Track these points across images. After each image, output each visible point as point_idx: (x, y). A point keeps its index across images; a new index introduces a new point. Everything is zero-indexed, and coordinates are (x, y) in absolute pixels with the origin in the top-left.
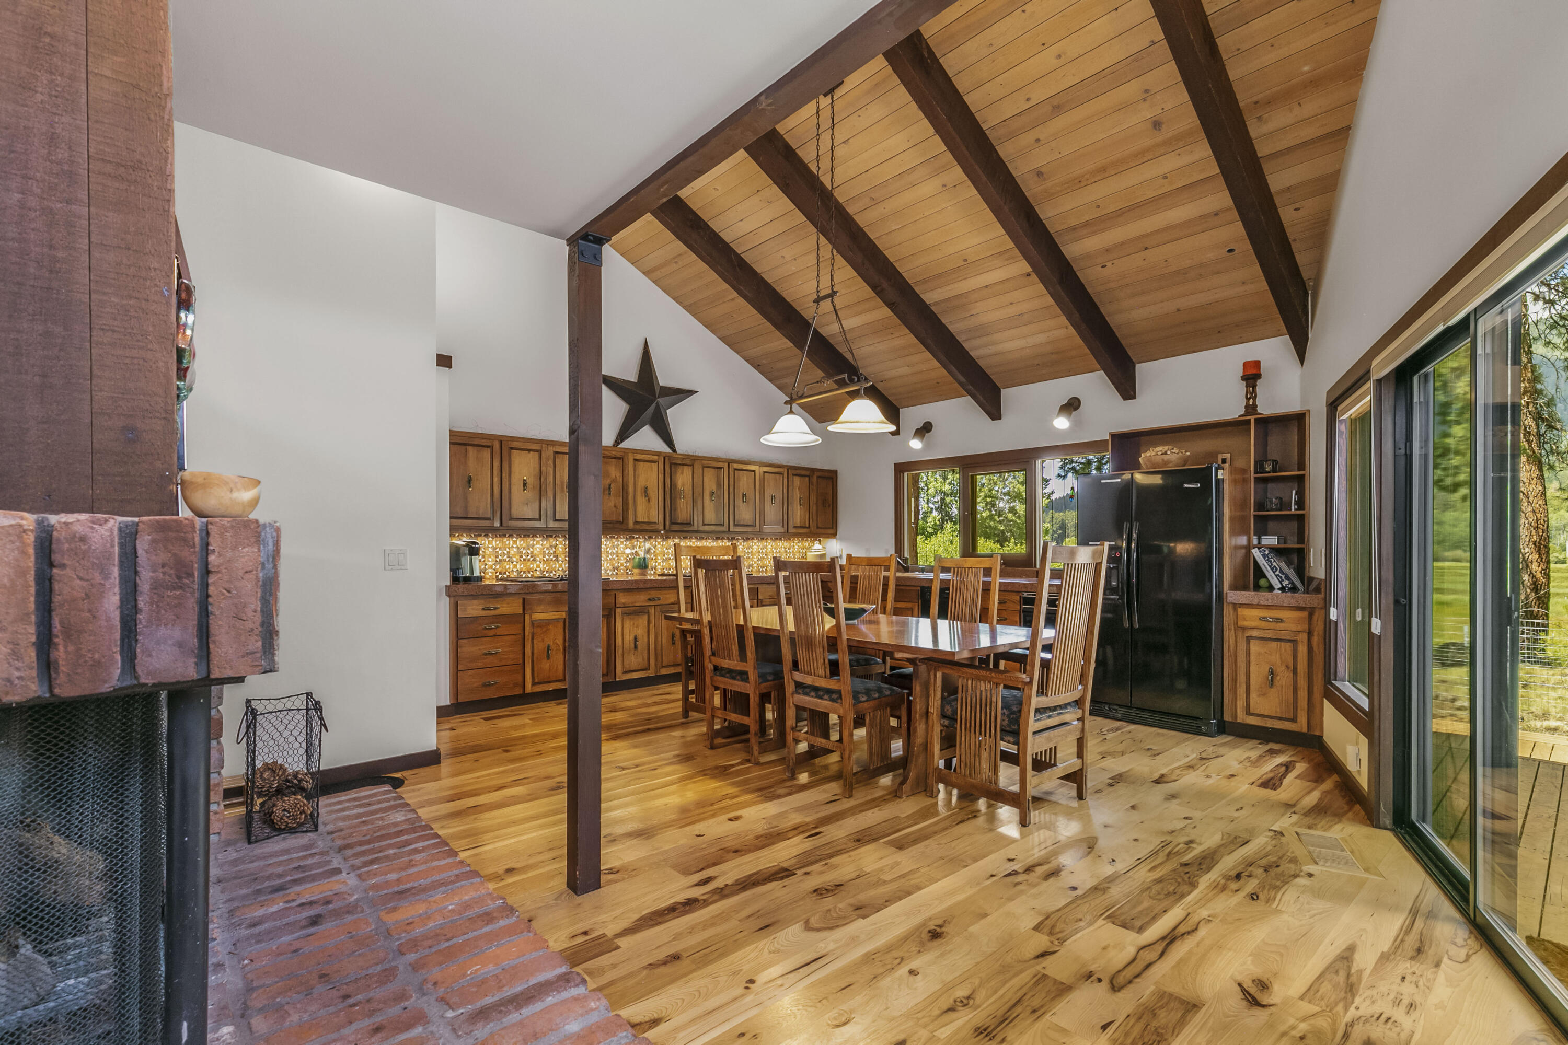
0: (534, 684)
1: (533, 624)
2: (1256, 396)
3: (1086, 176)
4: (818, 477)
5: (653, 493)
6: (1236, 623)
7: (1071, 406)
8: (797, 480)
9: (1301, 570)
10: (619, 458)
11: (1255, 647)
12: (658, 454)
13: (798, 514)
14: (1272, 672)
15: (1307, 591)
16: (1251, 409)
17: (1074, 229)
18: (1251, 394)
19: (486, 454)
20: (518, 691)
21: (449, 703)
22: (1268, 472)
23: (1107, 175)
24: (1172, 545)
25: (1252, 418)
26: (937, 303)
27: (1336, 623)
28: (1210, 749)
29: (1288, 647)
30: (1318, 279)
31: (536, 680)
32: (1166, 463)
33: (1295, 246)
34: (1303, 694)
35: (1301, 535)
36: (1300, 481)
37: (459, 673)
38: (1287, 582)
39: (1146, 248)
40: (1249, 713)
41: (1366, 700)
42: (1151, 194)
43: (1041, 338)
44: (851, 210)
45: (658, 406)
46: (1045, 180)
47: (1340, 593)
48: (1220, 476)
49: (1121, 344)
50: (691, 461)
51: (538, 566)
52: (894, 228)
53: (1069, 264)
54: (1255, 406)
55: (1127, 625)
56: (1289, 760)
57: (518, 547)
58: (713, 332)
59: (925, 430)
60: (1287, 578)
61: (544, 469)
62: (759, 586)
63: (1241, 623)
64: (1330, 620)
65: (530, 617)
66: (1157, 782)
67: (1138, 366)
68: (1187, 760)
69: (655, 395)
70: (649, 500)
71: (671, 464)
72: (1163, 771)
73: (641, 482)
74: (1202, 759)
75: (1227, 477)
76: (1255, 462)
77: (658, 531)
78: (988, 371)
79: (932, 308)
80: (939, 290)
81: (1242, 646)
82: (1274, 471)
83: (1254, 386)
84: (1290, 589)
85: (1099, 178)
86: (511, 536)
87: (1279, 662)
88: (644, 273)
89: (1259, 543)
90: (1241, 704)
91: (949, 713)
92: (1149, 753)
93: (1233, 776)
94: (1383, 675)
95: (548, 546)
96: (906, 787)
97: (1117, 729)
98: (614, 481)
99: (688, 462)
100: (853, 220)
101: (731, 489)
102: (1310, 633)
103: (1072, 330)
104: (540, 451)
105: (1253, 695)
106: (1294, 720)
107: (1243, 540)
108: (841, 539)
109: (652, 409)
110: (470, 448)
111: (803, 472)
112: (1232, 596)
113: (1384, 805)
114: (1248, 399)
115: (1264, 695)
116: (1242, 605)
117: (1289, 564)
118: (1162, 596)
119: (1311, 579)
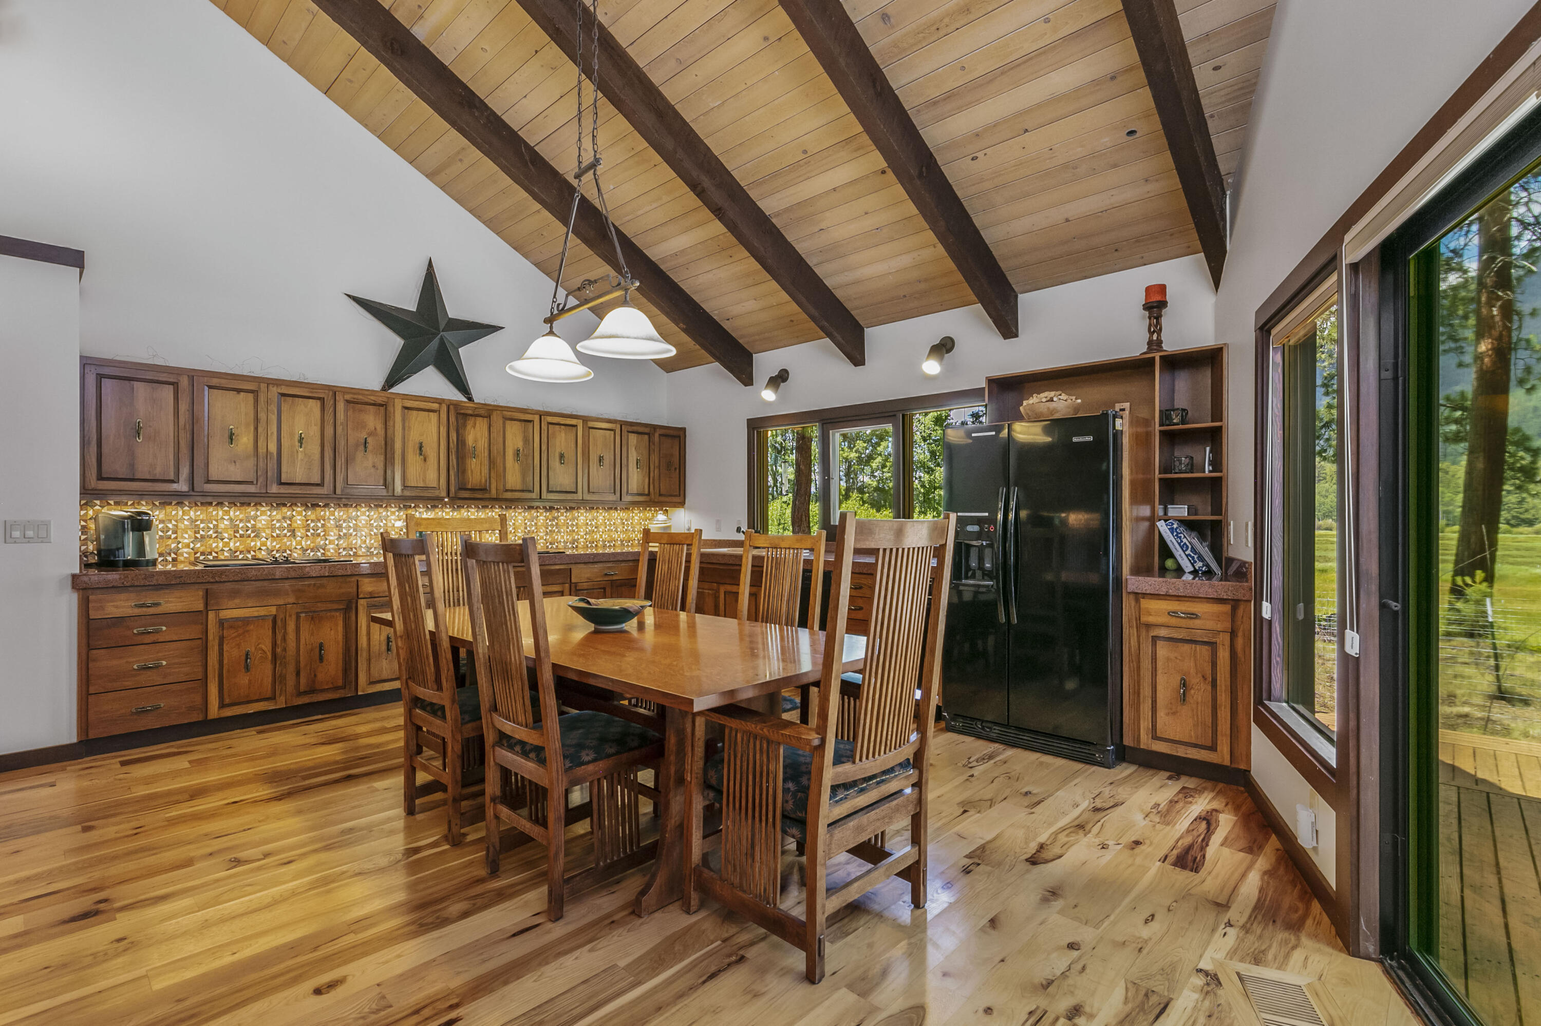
0: (222, 706)
1: (221, 623)
2: (1161, 329)
3: (946, 20)
4: (660, 435)
5: (431, 451)
6: (1138, 619)
7: (944, 347)
8: (633, 438)
9: (1217, 549)
10: (382, 405)
11: (1163, 651)
12: (440, 401)
13: (635, 479)
14: (1184, 684)
15: (1225, 578)
16: (1155, 344)
17: (934, 103)
18: (1155, 326)
19: (167, 393)
20: (196, 717)
21: (75, 740)
22: (1177, 424)
23: (972, 17)
24: (1063, 515)
25: (1157, 356)
26: (778, 214)
27: (1270, 622)
28: (1107, 791)
29: (1205, 651)
30: (1240, 173)
31: (227, 701)
32: (1054, 411)
33: (1212, 125)
34: (1224, 714)
35: (1218, 506)
36: (1214, 436)
37: (91, 699)
38: (1201, 564)
39: (1026, 131)
40: (1155, 737)
41: (1334, 750)
42: (1029, 47)
43: (905, 261)
44: (656, 78)
45: (442, 343)
46: (893, 27)
47: (1275, 583)
48: (1118, 427)
49: (999, 268)
50: (488, 412)
51: (264, 544)
52: (712, 105)
53: (931, 155)
54: (1159, 342)
55: (1003, 619)
56: (1209, 807)
57: (231, 520)
58: (525, 256)
59: (779, 379)
60: (1201, 558)
61: (262, 415)
62: (572, 567)
63: (1144, 619)
64: (1262, 618)
65: (217, 615)
66: (1033, 861)
67: (1021, 297)
68: (1077, 812)
69: (438, 329)
70: (425, 460)
71: (458, 414)
72: (1042, 838)
73: (414, 437)
74: (1097, 810)
75: (1126, 429)
76: (1161, 411)
77: (440, 499)
78: (848, 305)
79: (774, 221)
80: (778, 196)
81: (1147, 648)
82: (1183, 422)
83: (1158, 318)
84: (1204, 573)
85: (962, 23)
86: (220, 504)
87: (1193, 671)
88: (427, 176)
89: (1166, 513)
90: (1145, 724)
91: (714, 782)
92: (1027, 801)
93: (1137, 843)
94: (1363, 720)
95: (279, 517)
96: (650, 899)
97: (991, 757)
98: (372, 434)
99: (482, 412)
100: (660, 94)
101: (544, 447)
102: (1233, 634)
103: (941, 249)
104: (255, 392)
105: (1161, 714)
106: (1213, 748)
107: (1145, 511)
108: (691, 509)
109: (435, 343)
110: (136, 384)
111: (641, 429)
112: (1133, 583)
113: (1366, 922)
114: (1151, 333)
115: (1174, 713)
116: (1145, 595)
117: (1202, 538)
118: (1049, 577)
119: (1230, 560)
